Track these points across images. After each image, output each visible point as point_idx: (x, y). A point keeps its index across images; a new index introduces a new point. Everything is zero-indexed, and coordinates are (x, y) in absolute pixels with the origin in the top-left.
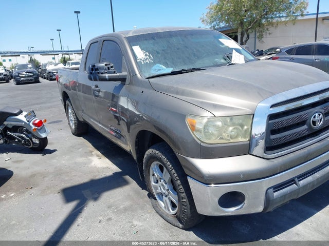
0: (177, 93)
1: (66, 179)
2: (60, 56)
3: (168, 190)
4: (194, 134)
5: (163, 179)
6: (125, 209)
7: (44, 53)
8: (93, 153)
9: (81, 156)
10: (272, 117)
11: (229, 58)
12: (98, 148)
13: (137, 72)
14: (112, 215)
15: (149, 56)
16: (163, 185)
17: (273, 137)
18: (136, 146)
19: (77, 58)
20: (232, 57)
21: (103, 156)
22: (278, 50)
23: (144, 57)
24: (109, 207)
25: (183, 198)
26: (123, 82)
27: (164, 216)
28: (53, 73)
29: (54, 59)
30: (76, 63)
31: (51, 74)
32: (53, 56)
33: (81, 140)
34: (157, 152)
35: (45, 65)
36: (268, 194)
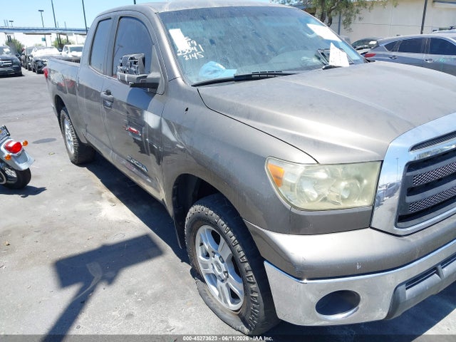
0: (248, 117)
1: (60, 239)
2: (54, 36)
3: (226, 272)
4: (279, 191)
5: (218, 254)
6: (156, 298)
7: (29, 31)
8: (103, 195)
9: (85, 200)
10: (411, 166)
11: (325, 55)
12: (110, 187)
13: (177, 74)
14: (134, 307)
15: (197, 47)
16: (217, 264)
17: (410, 199)
18: (173, 195)
19: (78, 40)
20: (329, 54)
21: (118, 201)
22: (374, 43)
23: (189, 48)
24: (129, 293)
25: (252, 292)
26: (153, 90)
27: (219, 311)
28: (42, 62)
29: (45, 40)
30: (78, 49)
31: (40, 64)
32: (43, 36)
33: (85, 172)
34: (211, 212)
35: (30, 50)
36: (398, 294)
